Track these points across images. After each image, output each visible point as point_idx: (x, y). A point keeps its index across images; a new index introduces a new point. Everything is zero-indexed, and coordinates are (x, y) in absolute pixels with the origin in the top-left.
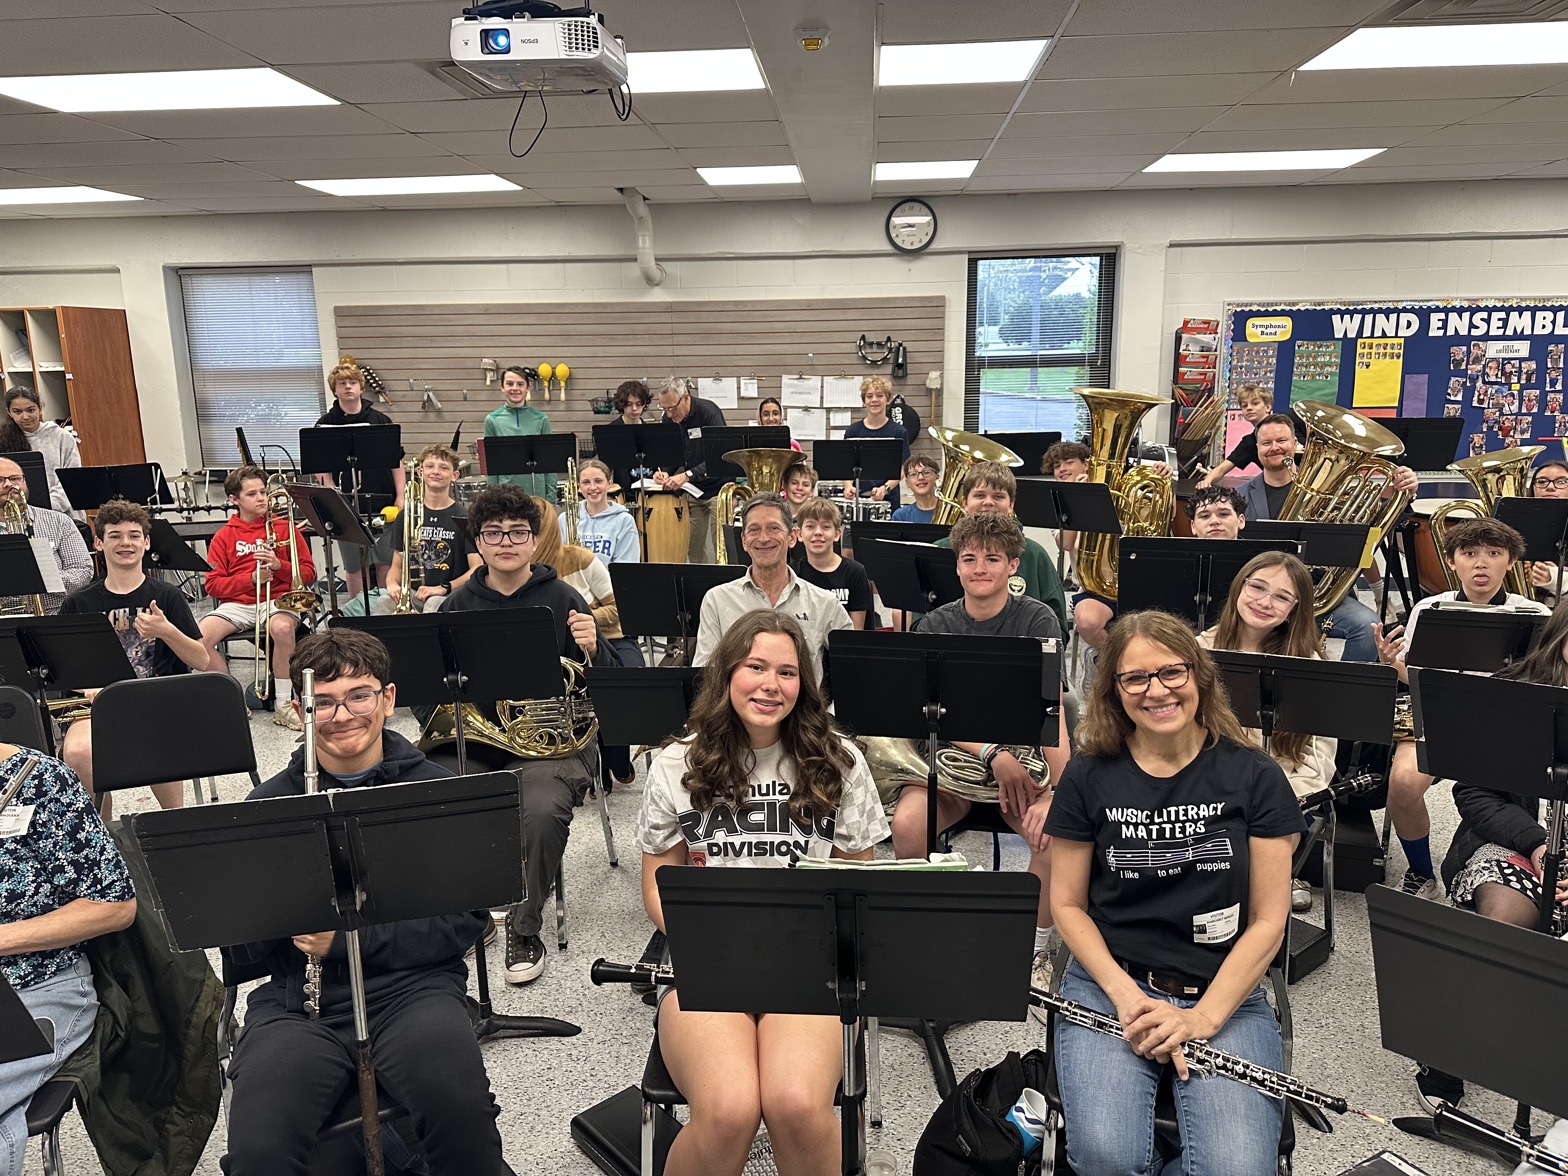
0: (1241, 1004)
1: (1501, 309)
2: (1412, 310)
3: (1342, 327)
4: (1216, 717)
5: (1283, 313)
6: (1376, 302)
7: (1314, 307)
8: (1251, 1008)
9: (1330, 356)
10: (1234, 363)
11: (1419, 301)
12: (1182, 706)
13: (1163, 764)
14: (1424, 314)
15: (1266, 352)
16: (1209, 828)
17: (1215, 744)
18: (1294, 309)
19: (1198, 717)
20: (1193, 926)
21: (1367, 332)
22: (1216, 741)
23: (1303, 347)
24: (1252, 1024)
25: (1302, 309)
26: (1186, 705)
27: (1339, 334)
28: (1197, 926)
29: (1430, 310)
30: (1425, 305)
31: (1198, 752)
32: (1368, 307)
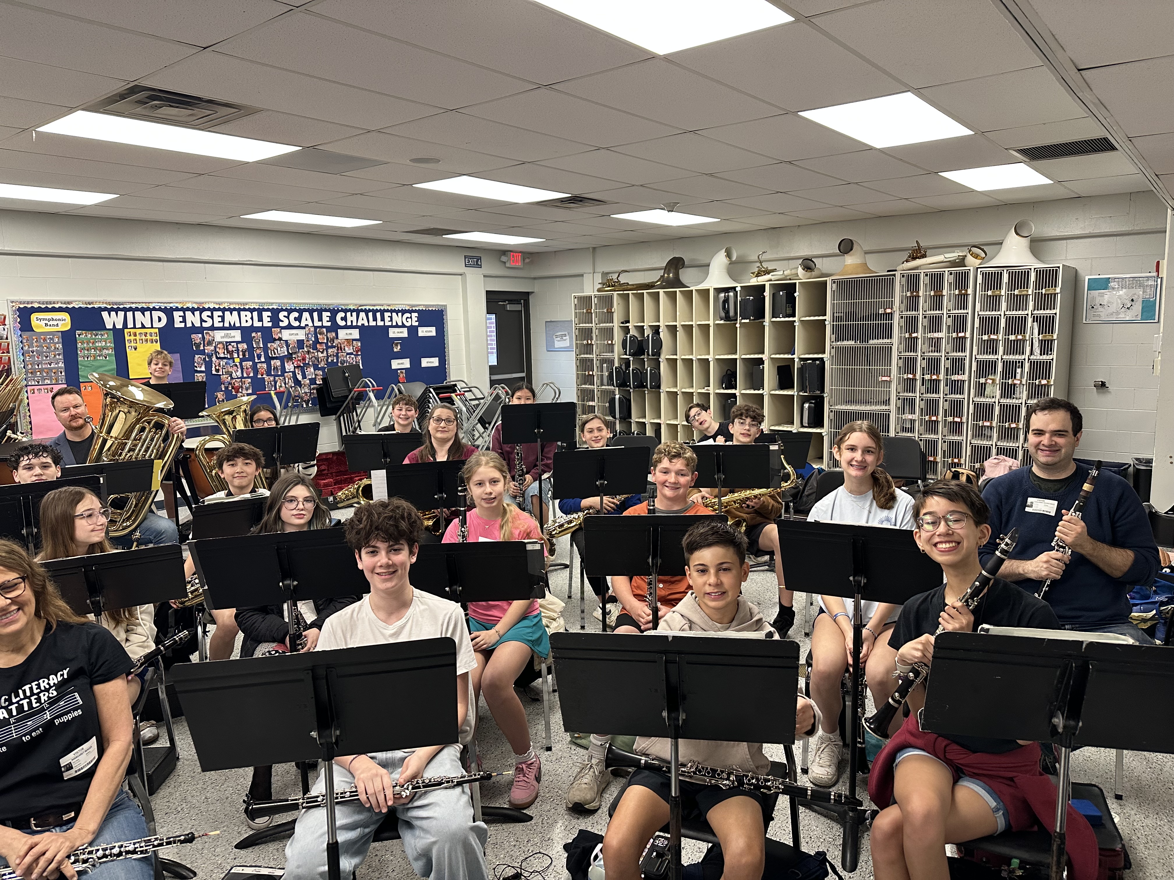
0: (109, 808)
1: (219, 309)
2: (160, 309)
3: (111, 320)
4: (52, 609)
5: (60, 310)
6: (133, 303)
7: (85, 306)
8: (118, 808)
9: (105, 341)
10: (26, 348)
11: (164, 303)
12: (23, 610)
13: (13, 656)
14: (169, 312)
15: (52, 339)
16: (60, 690)
17: (53, 630)
18: (70, 306)
19: (37, 614)
20: (61, 768)
21: (130, 324)
22: (55, 626)
23: (82, 336)
24: (121, 819)
25: (77, 307)
26: (26, 609)
27: (109, 326)
28: (64, 766)
29: (172, 310)
30: (168, 306)
31: (40, 638)
32: (128, 306)
